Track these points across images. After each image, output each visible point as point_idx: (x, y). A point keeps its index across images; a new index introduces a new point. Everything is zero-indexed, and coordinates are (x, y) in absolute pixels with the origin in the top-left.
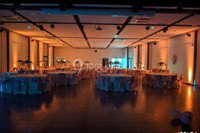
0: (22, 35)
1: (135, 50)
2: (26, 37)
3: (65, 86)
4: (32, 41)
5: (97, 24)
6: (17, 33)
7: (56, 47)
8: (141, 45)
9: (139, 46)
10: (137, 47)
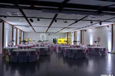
0: (10, 24)
1: (73, 34)
2: (12, 25)
3: (44, 56)
4: (15, 28)
5: (65, 19)
6: (8, 23)
7: (25, 32)
8: (76, 31)
9: (75, 32)
10: (74, 33)
